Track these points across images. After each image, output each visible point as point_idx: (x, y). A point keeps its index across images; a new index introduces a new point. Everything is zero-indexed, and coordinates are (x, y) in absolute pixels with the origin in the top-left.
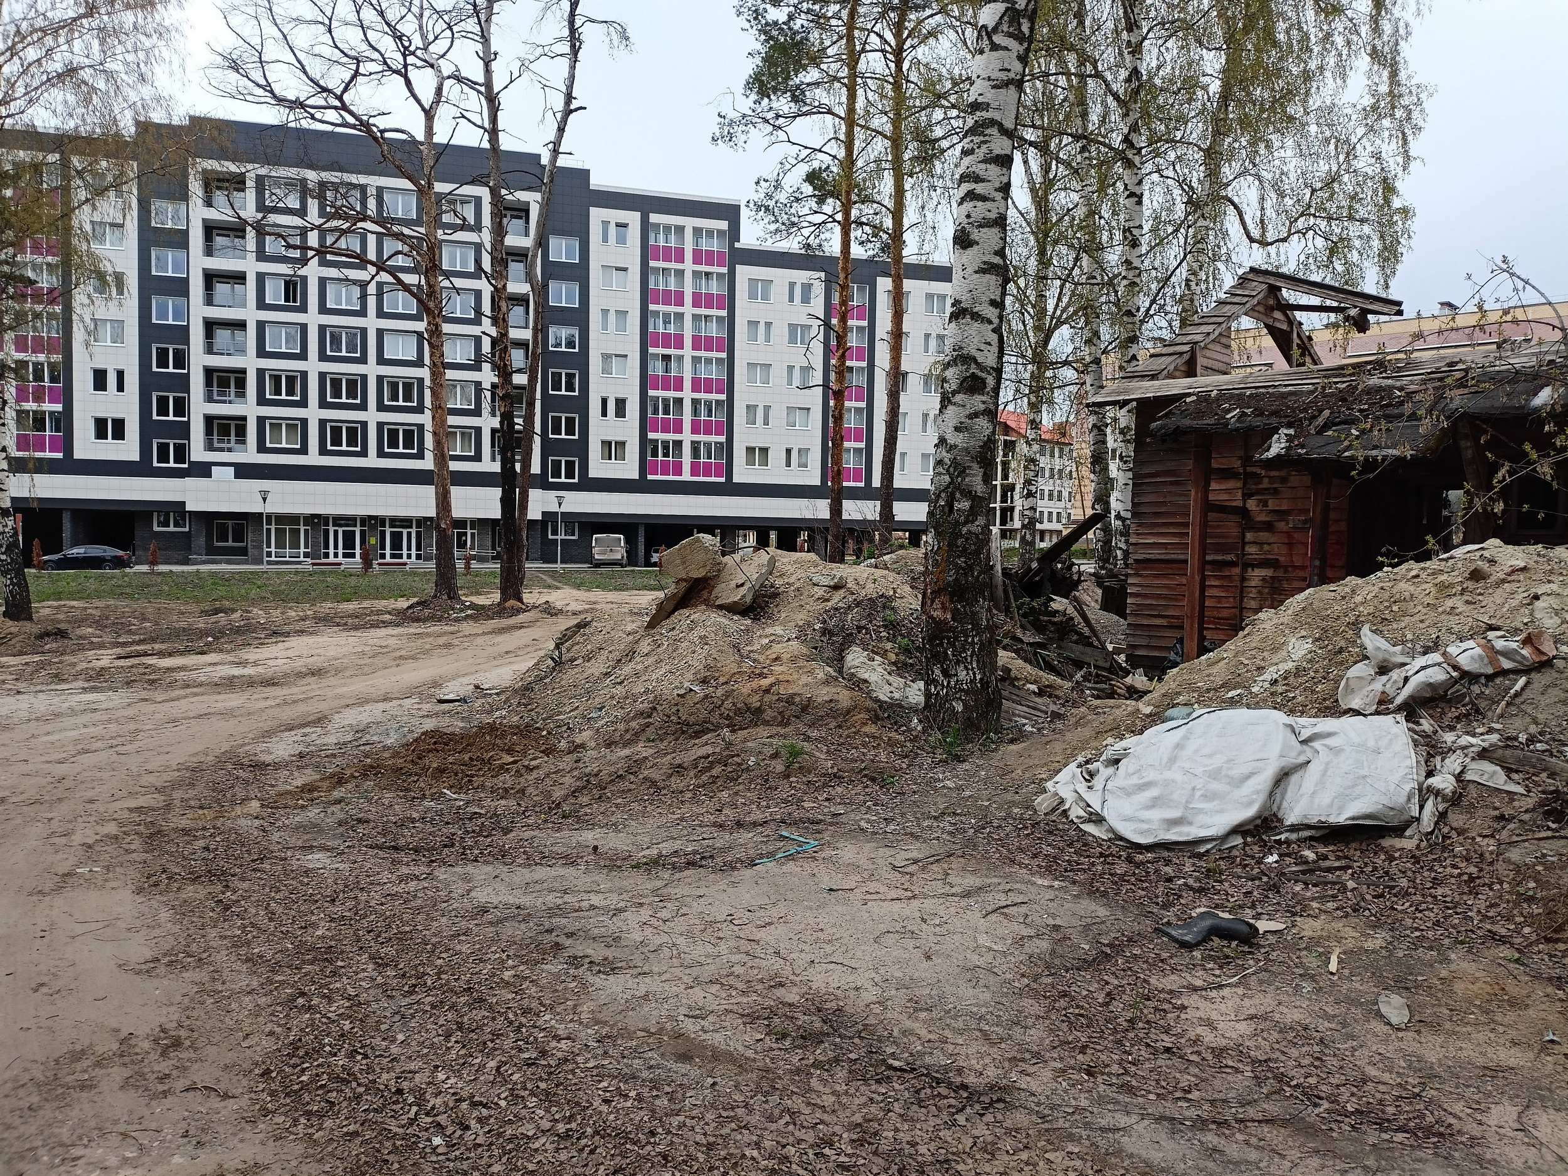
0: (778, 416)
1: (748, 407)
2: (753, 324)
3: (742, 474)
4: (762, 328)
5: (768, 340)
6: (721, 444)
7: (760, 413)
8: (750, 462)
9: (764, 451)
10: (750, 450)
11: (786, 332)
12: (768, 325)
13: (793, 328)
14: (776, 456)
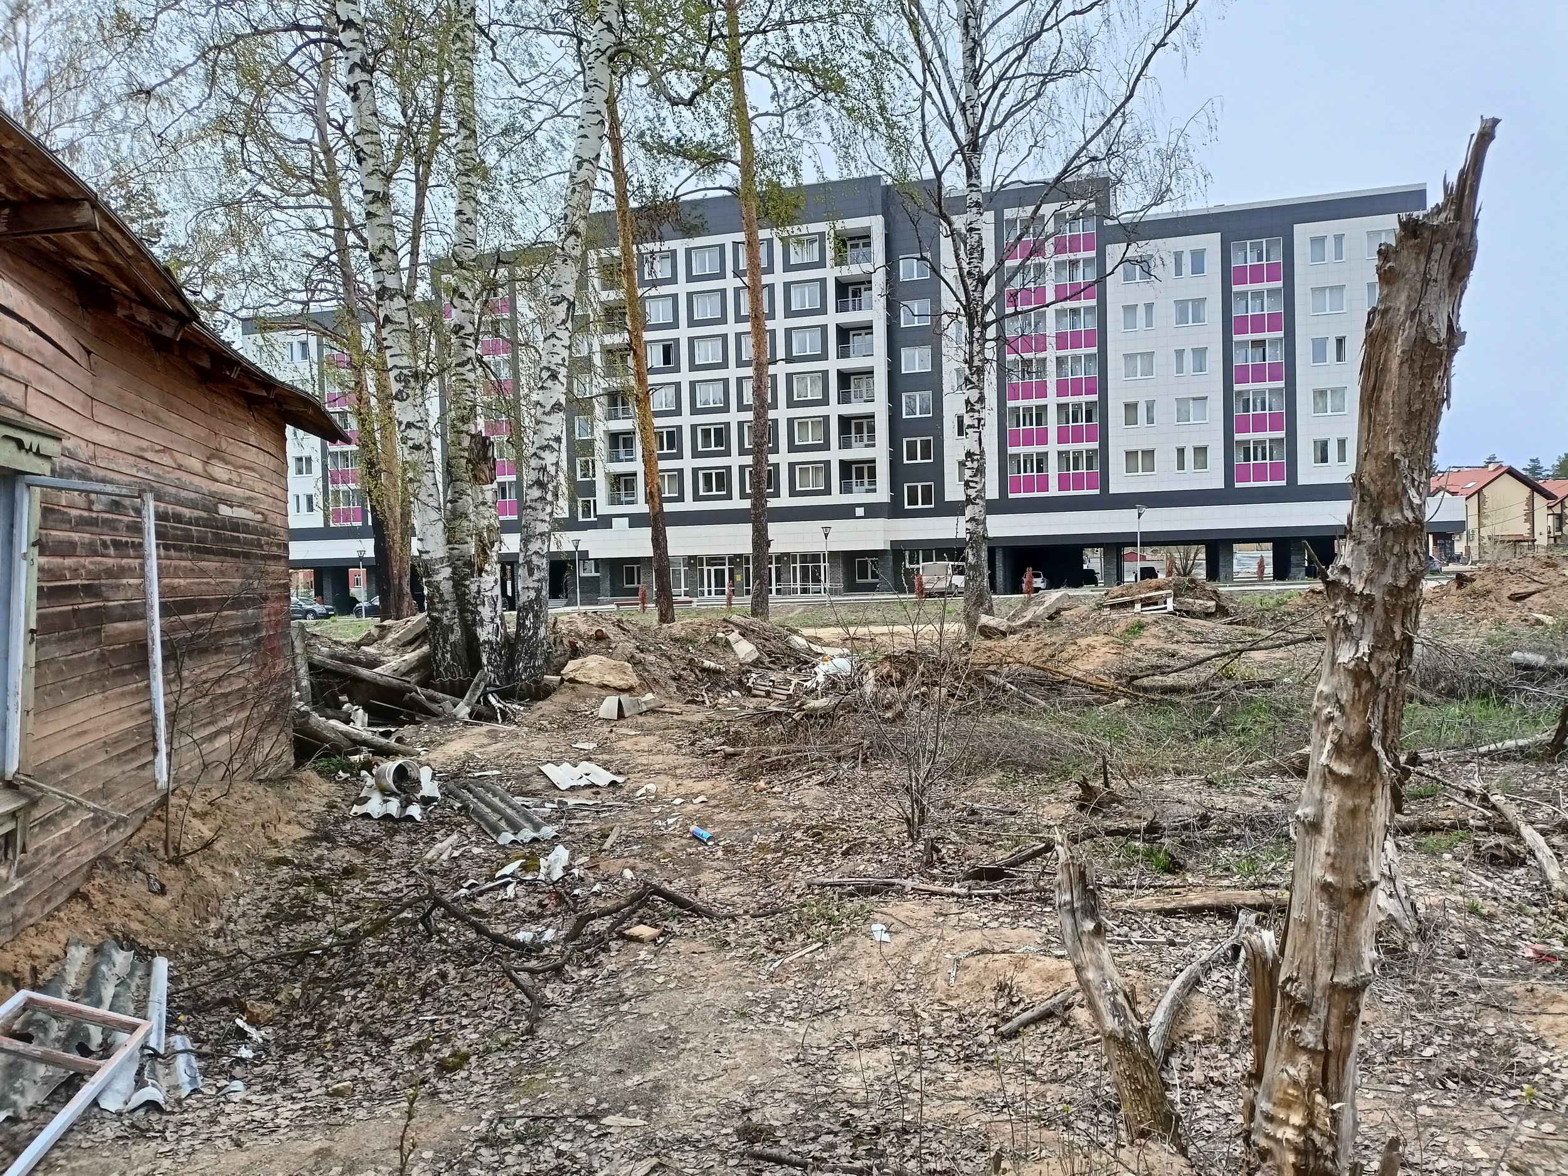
0: (1165, 411)
1: (1126, 406)
2: (1130, 309)
3: (1120, 482)
4: (1141, 312)
5: (1149, 323)
6: (1095, 451)
7: (1142, 411)
8: (1131, 468)
9: (1149, 454)
10: (1131, 455)
11: (1173, 310)
12: (1149, 307)
13: (1181, 305)
14: (1165, 459)
